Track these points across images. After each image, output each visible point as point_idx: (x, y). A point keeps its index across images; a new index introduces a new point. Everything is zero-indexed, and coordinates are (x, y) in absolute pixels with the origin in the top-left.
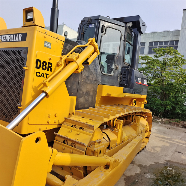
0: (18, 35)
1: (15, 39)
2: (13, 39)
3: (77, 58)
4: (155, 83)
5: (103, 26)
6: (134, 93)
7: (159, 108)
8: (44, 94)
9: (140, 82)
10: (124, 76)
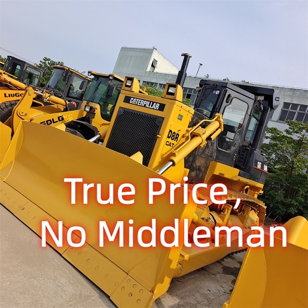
0: (155, 104)
1: (152, 106)
2: (149, 106)
3: (203, 134)
4: (280, 169)
5: (229, 96)
6: (250, 179)
7: (278, 208)
8: (171, 163)
9: (259, 166)
10: (241, 156)
